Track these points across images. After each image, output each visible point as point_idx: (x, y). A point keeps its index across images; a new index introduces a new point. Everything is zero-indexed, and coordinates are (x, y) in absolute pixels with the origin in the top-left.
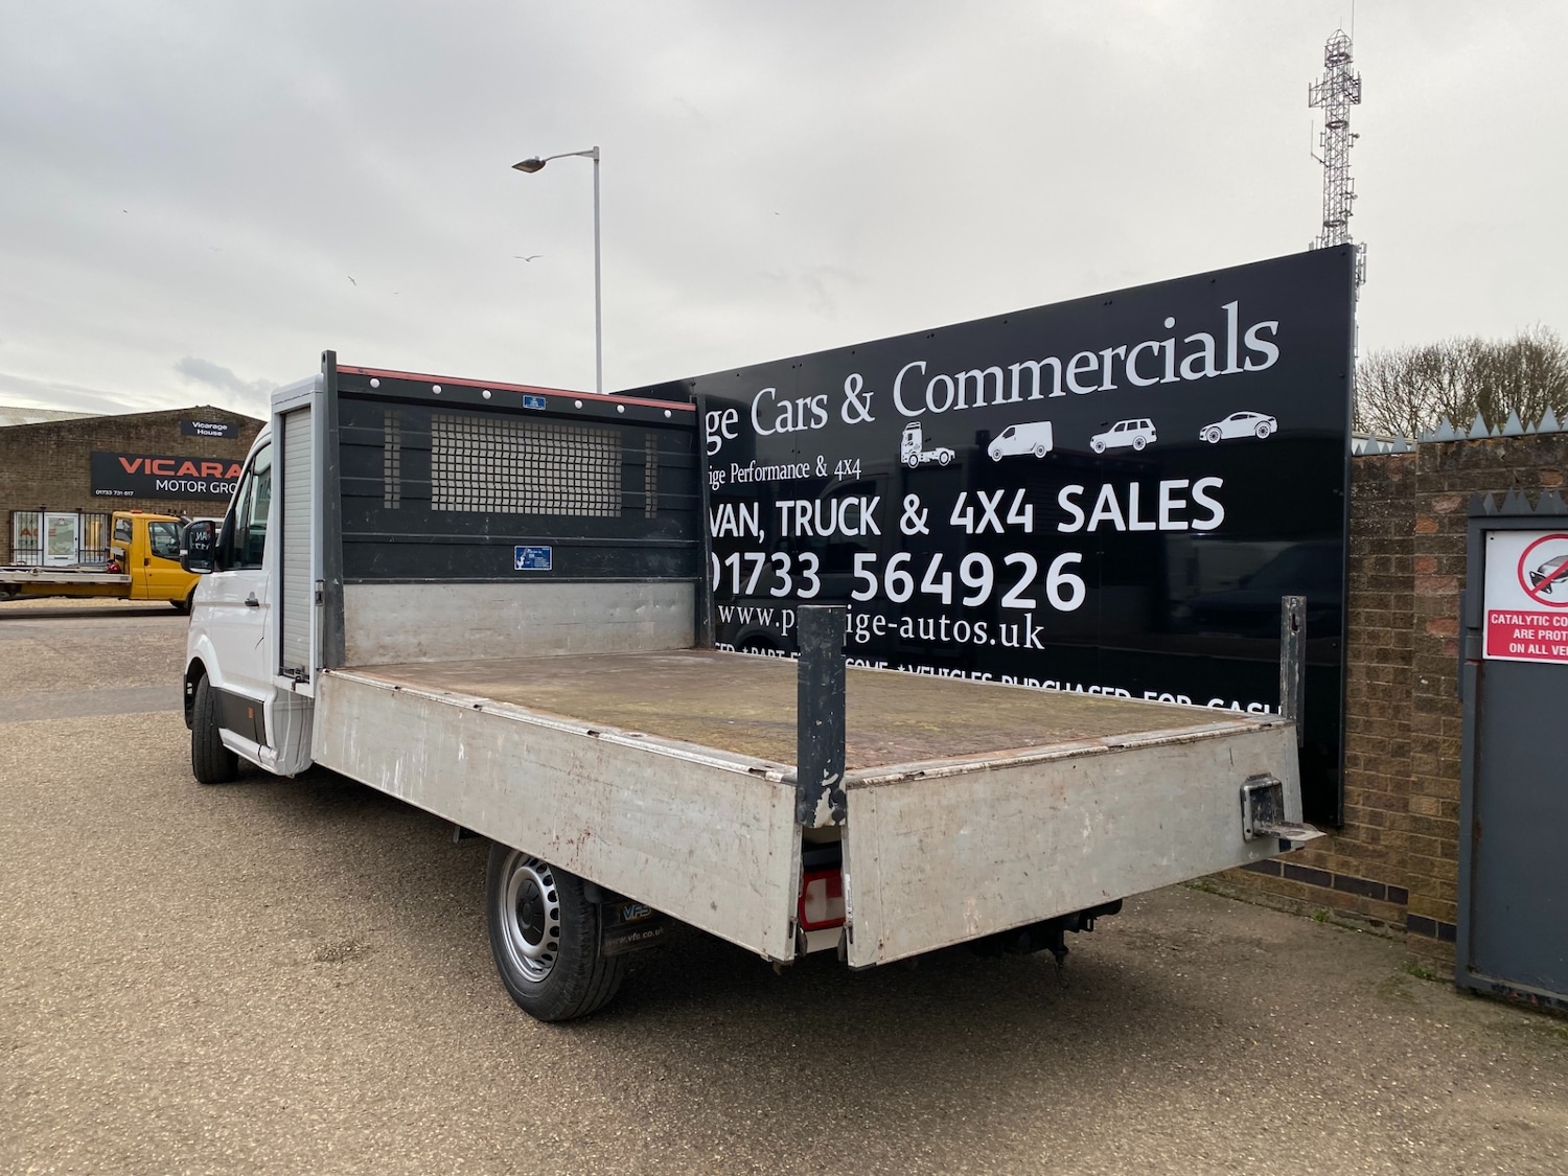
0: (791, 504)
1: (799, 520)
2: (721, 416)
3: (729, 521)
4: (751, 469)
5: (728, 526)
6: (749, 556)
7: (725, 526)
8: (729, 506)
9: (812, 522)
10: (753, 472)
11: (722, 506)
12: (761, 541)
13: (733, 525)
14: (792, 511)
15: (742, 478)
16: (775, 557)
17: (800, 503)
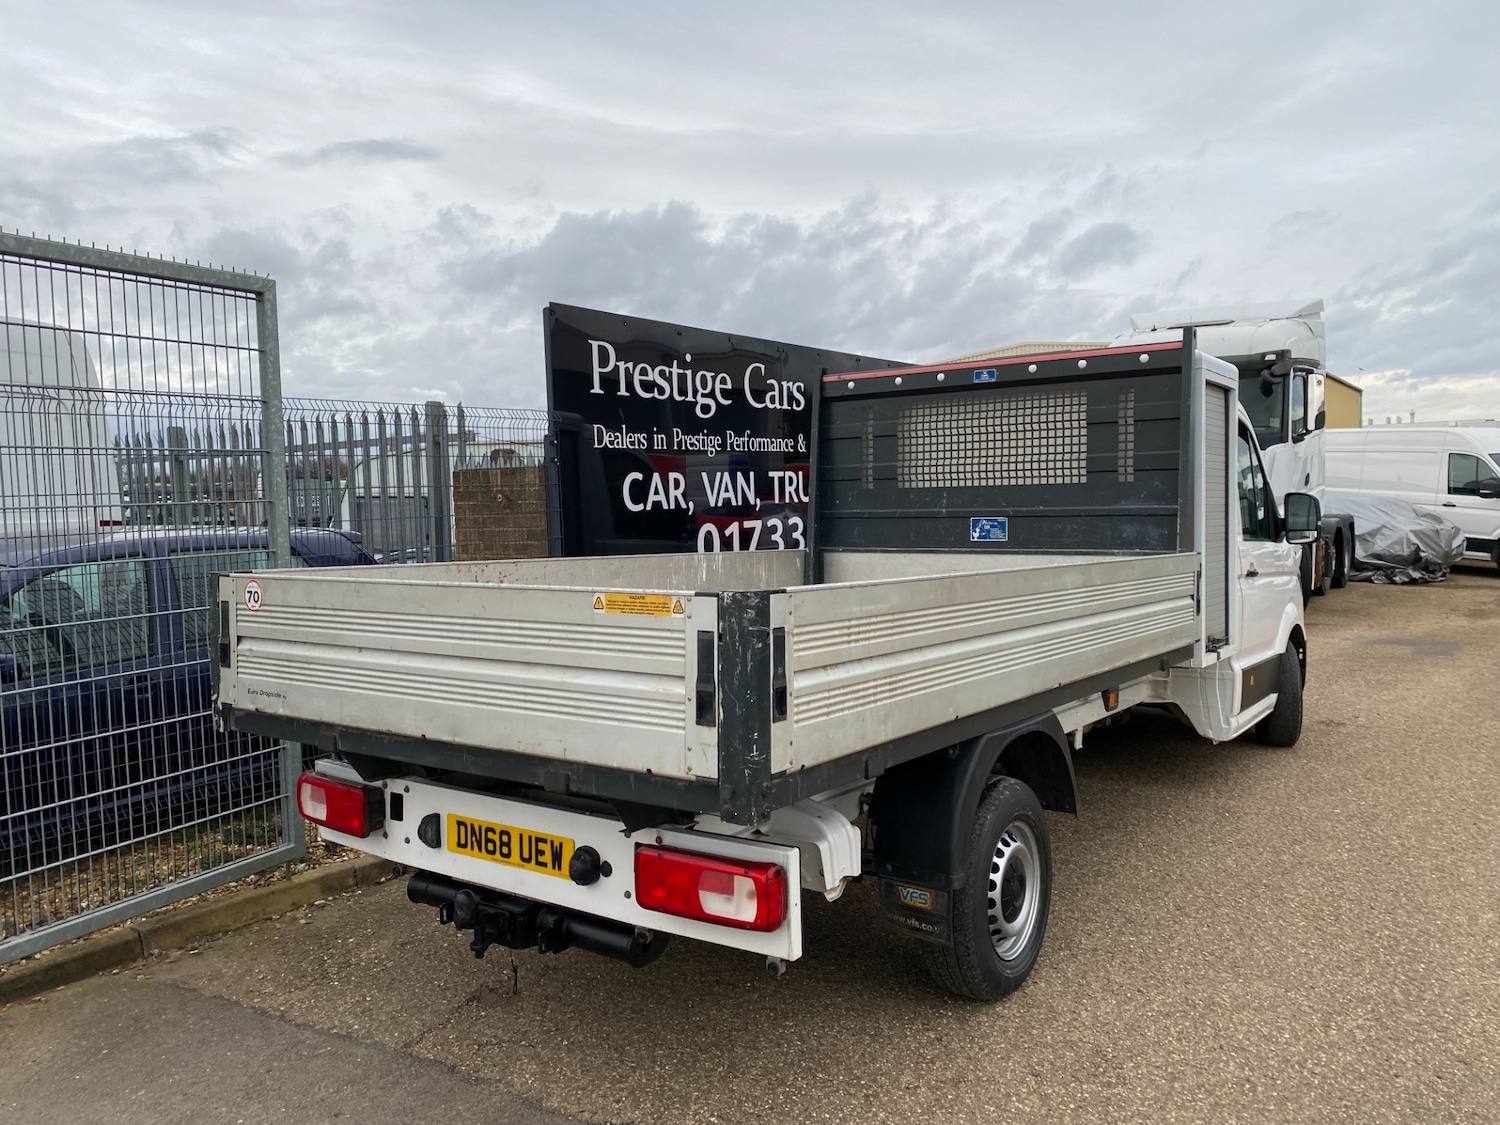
0: (781, 474)
1: (788, 489)
2: (714, 379)
3: (727, 490)
4: (747, 439)
5: (727, 495)
6: (747, 524)
7: (723, 495)
8: (726, 475)
9: (797, 490)
10: (748, 441)
11: (719, 474)
12: (757, 509)
13: (731, 494)
14: (782, 480)
15: (738, 446)
16: (770, 523)
17: (789, 474)
